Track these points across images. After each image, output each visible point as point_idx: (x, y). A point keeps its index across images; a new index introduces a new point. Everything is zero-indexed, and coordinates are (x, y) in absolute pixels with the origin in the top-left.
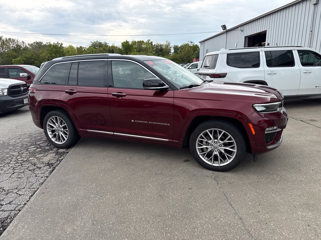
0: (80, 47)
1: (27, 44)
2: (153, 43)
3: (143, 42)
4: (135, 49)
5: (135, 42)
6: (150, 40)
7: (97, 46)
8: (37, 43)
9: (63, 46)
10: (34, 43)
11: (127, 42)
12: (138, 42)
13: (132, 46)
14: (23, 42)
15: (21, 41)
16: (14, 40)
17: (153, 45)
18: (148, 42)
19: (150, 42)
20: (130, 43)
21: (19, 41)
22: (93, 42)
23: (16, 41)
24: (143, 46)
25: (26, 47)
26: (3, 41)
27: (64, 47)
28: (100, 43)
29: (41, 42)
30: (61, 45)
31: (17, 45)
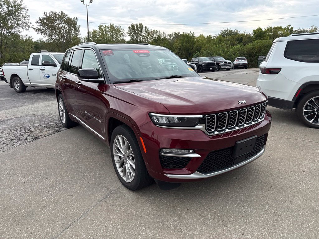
0: (210, 36)
1: (166, 35)
2: (293, 29)
3: (281, 28)
4: (268, 37)
5: (271, 28)
6: (290, 26)
7: (227, 34)
8: (175, 33)
9: (194, 35)
10: (173, 33)
11: (260, 29)
12: (275, 28)
13: (265, 32)
14: (164, 33)
15: (162, 32)
16: (157, 32)
17: (294, 31)
18: (288, 28)
19: (290, 28)
20: (263, 30)
21: (160, 32)
22: (223, 30)
23: (158, 32)
24: (279, 33)
25: (164, 37)
26: (149, 32)
27: (195, 37)
28: (231, 32)
29: (178, 33)
30: (193, 35)
31: (159, 36)
